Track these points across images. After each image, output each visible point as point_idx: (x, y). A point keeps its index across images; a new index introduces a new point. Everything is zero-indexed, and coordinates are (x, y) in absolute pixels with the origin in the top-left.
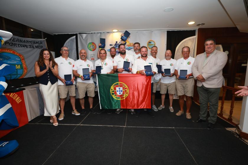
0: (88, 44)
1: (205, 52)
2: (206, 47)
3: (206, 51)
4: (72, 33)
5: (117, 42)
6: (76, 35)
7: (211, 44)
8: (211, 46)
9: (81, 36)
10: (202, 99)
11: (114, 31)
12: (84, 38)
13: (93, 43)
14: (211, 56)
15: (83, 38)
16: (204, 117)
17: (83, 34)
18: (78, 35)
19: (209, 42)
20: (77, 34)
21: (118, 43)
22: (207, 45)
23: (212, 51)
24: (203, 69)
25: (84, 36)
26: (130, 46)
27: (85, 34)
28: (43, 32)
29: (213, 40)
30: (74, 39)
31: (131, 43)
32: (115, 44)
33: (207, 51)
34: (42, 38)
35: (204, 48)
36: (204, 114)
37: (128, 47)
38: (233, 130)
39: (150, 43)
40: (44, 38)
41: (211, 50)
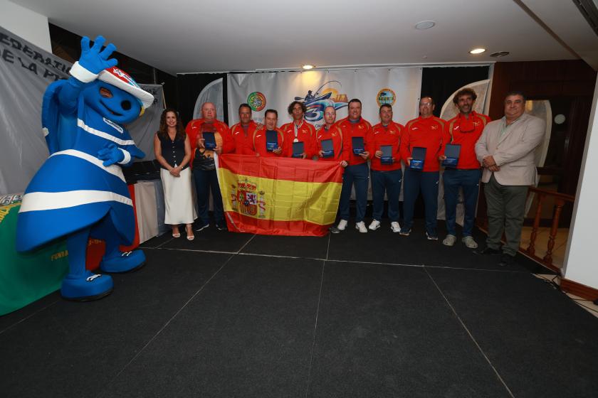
0: (249, 94)
1: (504, 118)
2: (508, 107)
3: (507, 115)
4: (215, 73)
5: (310, 92)
6: (224, 76)
7: (517, 102)
8: (518, 105)
9: (234, 78)
10: (494, 209)
11: (306, 67)
12: (240, 84)
13: (259, 94)
14: (515, 124)
15: (238, 83)
16: (495, 243)
17: (239, 75)
18: (229, 77)
19: (513, 98)
20: (226, 74)
21: (313, 94)
22: (510, 102)
23: (519, 114)
24: (497, 149)
25: (241, 77)
26: (339, 101)
27: (242, 75)
28: (157, 70)
29: (522, 94)
30: (218, 84)
31: (341, 95)
32: (307, 97)
33: (508, 113)
34: (153, 83)
35: (504, 108)
36: (494, 238)
37: (334, 104)
38: (549, 277)
39: (383, 94)
40: (159, 83)
41: (517, 112)
